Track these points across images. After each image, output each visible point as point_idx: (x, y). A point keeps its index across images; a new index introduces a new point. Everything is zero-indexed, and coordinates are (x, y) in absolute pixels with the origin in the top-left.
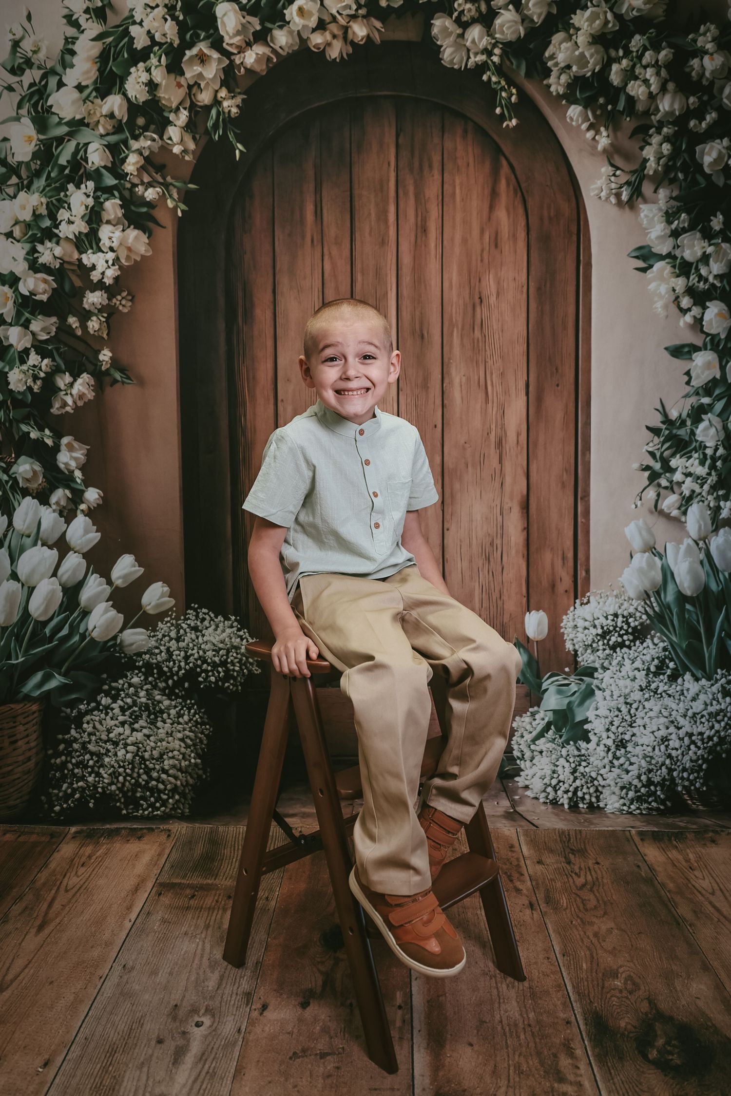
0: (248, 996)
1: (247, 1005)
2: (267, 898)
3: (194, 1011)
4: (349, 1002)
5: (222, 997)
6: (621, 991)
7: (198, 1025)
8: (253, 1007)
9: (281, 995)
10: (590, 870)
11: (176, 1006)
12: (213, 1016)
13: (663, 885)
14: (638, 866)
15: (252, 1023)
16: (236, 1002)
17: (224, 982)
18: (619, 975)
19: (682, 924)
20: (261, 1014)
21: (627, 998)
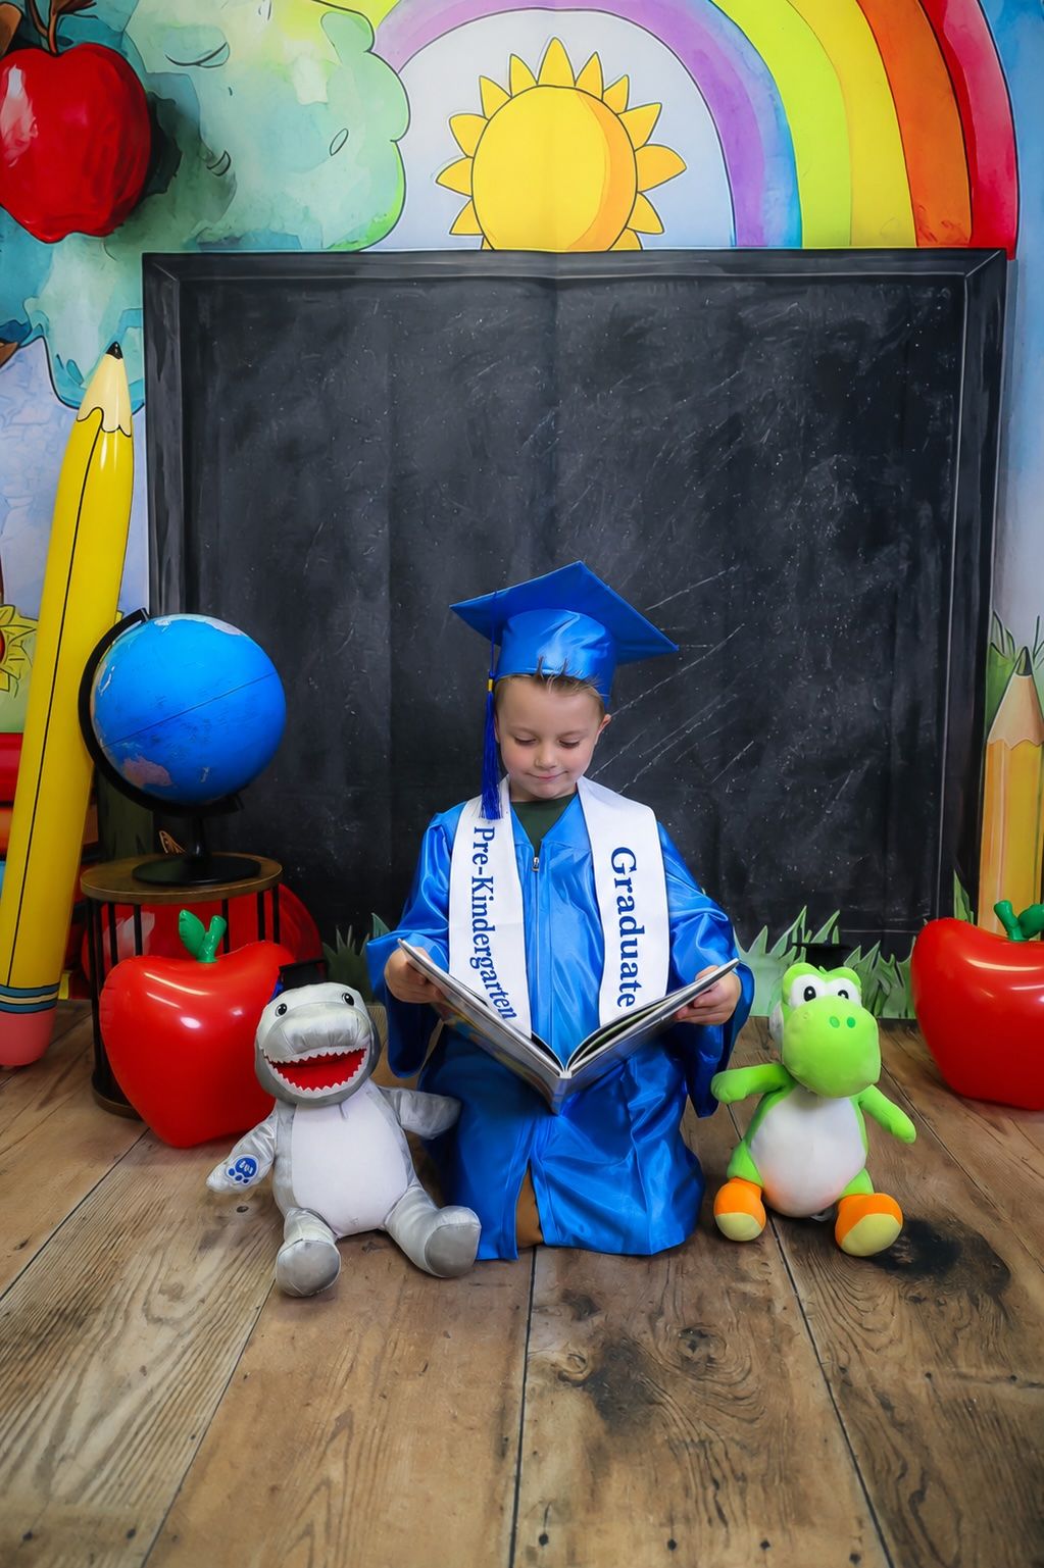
7: (241, 1210)
12: (264, 1200)
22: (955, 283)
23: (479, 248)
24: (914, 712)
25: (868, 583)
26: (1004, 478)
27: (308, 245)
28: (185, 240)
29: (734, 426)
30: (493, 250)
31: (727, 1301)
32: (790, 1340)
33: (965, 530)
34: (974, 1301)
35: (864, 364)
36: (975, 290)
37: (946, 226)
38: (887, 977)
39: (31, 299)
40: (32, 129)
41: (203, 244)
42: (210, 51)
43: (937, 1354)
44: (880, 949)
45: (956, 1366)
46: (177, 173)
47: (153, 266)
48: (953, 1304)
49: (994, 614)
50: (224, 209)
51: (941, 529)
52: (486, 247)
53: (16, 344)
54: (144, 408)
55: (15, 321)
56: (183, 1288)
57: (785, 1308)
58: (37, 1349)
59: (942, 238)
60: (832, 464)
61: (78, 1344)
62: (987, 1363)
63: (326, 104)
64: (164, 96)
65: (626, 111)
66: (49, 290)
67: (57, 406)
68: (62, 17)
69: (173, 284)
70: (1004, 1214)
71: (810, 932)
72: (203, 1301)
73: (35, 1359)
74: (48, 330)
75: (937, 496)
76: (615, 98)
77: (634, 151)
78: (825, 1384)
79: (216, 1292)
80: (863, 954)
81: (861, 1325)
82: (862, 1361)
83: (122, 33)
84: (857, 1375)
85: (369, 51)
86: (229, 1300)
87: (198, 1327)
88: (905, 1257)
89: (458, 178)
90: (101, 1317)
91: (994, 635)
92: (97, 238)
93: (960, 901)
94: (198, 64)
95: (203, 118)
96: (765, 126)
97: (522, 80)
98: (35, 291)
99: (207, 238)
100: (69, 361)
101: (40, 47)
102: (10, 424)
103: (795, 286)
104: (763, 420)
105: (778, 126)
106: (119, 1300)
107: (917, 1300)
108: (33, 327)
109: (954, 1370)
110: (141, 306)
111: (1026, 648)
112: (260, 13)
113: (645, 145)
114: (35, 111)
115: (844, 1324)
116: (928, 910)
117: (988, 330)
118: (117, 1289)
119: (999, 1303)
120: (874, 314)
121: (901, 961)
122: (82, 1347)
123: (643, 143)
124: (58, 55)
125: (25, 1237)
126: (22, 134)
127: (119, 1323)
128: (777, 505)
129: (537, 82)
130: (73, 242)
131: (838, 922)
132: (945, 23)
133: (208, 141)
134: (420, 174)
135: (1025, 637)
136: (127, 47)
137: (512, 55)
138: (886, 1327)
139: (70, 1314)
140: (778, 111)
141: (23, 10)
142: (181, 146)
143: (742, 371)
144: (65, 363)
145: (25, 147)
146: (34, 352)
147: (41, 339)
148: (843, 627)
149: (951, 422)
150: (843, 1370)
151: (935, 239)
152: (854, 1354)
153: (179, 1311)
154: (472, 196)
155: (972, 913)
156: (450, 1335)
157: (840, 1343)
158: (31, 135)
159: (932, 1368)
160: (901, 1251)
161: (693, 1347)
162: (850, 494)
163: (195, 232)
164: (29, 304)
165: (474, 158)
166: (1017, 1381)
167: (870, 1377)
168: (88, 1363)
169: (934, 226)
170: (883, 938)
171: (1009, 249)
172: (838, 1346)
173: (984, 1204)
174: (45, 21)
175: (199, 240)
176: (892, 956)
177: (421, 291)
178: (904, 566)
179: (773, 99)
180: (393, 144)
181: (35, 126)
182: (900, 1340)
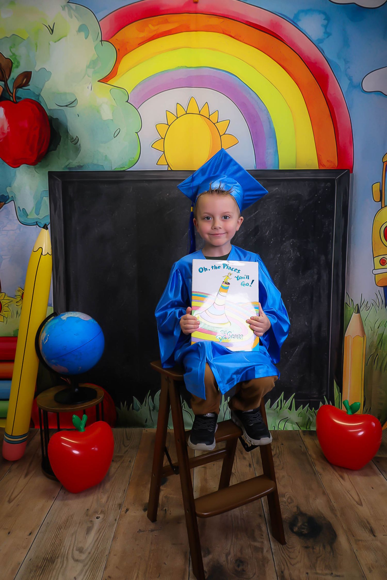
0: (120, 506)
1: (120, 509)
2: (130, 461)
3: (96, 512)
4: (165, 509)
5: (108, 506)
6: (285, 503)
7: (97, 518)
8: (122, 510)
9: (135, 505)
10: (278, 447)
11: (88, 509)
12: (105, 514)
13: (310, 456)
14: (301, 446)
15: (121, 517)
16: (115, 508)
17: (109, 499)
18: (285, 496)
19: (316, 474)
20: (126, 513)
21: (288, 506)
22: (332, 181)
23: (167, 170)
24: (319, 327)
25: (303, 283)
26: (350, 247)
27: (107, 169)
28: (63, 167)
29: (256, 229)
30: (172, 170)
31: (250, 549)
32: (268, 562)
33: (336, 265)
34: (324, 547)
35: (301, 208)
36: (339, 183)
37: (329, 162)
38: (312, 415)
39: (9, 187)
40: (8, 129)
41: (69, 168)
42: (70, 102)
43: (311, 566)
44: (309, 406)
45: (316, 570)
46: (60, 143)
47: (52, 176)
48: (318, 548)
49: (347, 292)
50: (77, 156)
51: (328, 265)
52: (169, 169)
53: (3, 203)
54: (50, 224)
55: (3, 195)
56: (83, 549)
57: (267, 551)
58: (42, 571)
59: (328, 166)
60: (290, 242)
61: (54, 570)
62: (325, 569)
63: (112, 120)
64: (54, 117)
65: (217, 122)
66: (16, 184)
67: (19, 224)
68: (17, 89)
69: (59, 181)
70: (339, 514)
71: (285, 401)
72: (90, 553)
73: (42, 576)
74: (15, 198)
75: (326, 253)
76: (214, 118)
77: (220, 136)
78: (276, 577)
79: (93, 550)
80: (303, 408)
81: (289, 557)
82: (289, 569)
83: (39, 95)
84: (286, 573)
85: (127, 102)
86: (98, 553)
87: (90, 563)
88: (305, 531)
89: (159, 145)
90: (59, 560)
91: (346, 300)
92: (32, 166)
93: (336, 389)
94: (66, 106)
95: (69, 125)
96: (266, 128)
97: (181, 112)
98: (10, 184)
99: (71, 166)
100: (23, 209)
101: (10, 100)
102: (3, 230)
103: (277, 182)
104: (266, 228)
105: (270, 128)
106: (64, 554)
107: (307, 547)
108: (10, 197)
109: (315, 571)
110: (48, 189)
111: (358, 304)
112: (88, 88)
113: (224, 134)
114: (9, 122)
115: (284, 556)
116: (325, 393)
117: (343, 197)
118: (62, 550)
119: (332, 548)
120: (304, 192)
121: (316, 410)
122: (55, 571)
123: (224, 133)
124: (16, 103)
125: (31, 531)
126: (4, 130)
127: (65, 562)
128: (272, 256)
129: (186, 112)
130: (23, 167)
131: (294, 397)
132: (328, 93)
133: (70, 133)
134: (146, 143)
135: (357, 301)
136: (40, 99)
137: (177, 103)
138: (297, 557)
139: (50, 559)
140: (270, 122)
141: (4, 87)
142: (61, 134)
143: (259, 210)
144: (21, 209)
145: (5, 135)
146: (10, 206)
147: (13, 201)
148: (295, 298)
149: (331, 228)
150: (282, 572)
151: (325, 166)
152: (286, 567)
153: (83, 557)
154: (164, 152)
155: (340, 393)
156: (166, 563)
157: (283, 563)
158: (8, 131)
159: (309, 571)
160: (304, 529)
161: (238, 566)
162: (297, 253)
163: (67, 164)
164: (8, 190)
165: (164, 139)
166: (333, 575)
167: (290, 575)
168: (58, 576)
169: (324, 162)
170: (310, 402)
171: (351, 170)
172: (282, 564)
173: (332, 510)
174: (12, 92)
175: (68, 167)
176: (313, 408)
177: (147, 184)
178: (316, 277)
179: (268, 119)
180: (136, 134)
181: (9, 128)
182: (300, 562)
